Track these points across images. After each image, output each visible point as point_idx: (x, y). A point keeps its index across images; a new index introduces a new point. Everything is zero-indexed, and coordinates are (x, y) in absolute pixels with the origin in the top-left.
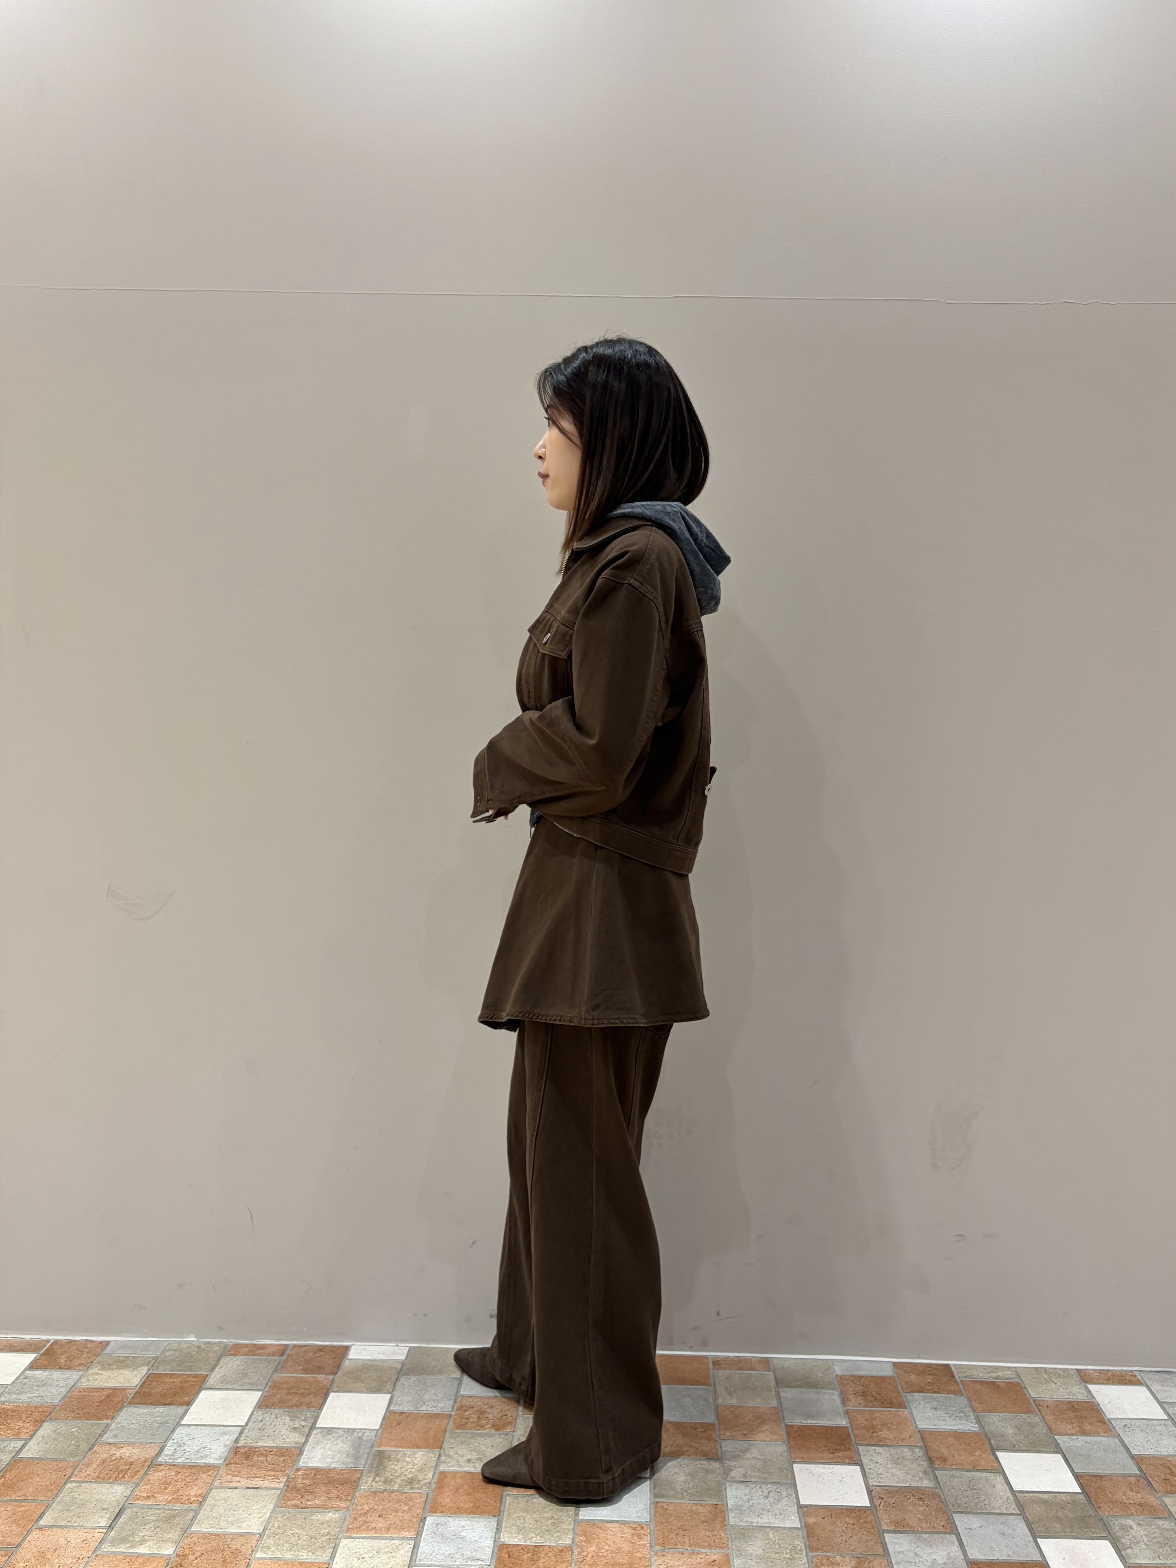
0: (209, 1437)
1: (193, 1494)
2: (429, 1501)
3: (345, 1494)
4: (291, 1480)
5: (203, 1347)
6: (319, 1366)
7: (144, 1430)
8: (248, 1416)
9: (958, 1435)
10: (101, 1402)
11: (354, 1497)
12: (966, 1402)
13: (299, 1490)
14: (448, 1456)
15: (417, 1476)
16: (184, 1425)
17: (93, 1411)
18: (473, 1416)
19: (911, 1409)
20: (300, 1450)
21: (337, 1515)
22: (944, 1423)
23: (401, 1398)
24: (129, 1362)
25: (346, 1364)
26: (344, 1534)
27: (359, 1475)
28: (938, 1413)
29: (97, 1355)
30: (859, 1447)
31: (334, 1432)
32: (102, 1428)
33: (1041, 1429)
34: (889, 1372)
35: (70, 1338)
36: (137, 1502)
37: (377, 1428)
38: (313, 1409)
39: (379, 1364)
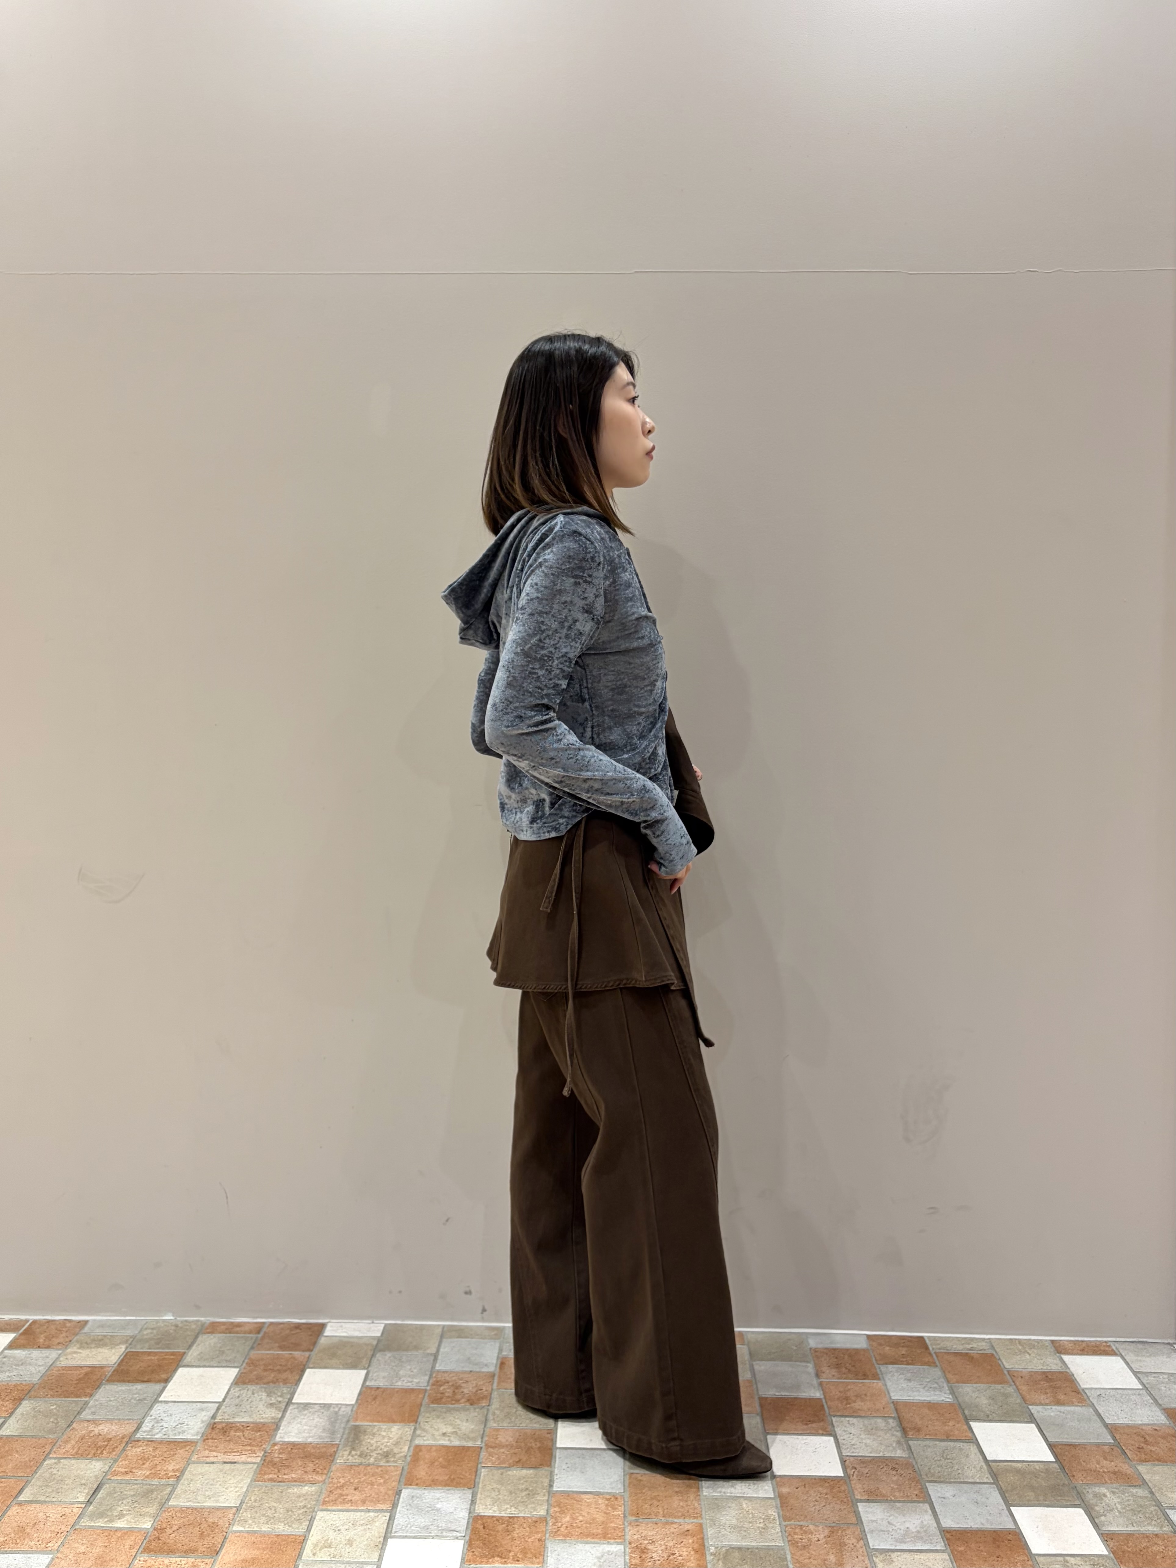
0: (187, 1413)
1: (170, 1468)
2: (405, 1473)
3: (321, 1467)
4: (267, 1454)
5: (180, 1325)
6: (295, 1344)
7: (122, 1407)
8: (225, 1393)
9: (932, 1406)
10: (80, 1380)
11: (330, 1472)
12: (940, 1373)
13: (275, 1464)
14: (424, 1430)
15: (392, 1450)
16: (161, 1401)
17: (72, 1389)
18: (447, 1390)
19: (884, 1380)
20: (277, 1425)
21: (313, 1488)
22: (917, 1394)
23: (377, 1374)
24: (107, 1341)
25: (322, 1341)
26: (321, 1507)
27: (335, 1449)
28: (911, 1384)
29: (76, 1334)
30: (833, 1418)
31: (310, 1407)
32: (80, 1405)
33: (1016, 1399)
34: (863, 1344)
35: (49, 1317)
36: (115, 1478)
37: (353, 1402)
38: (289, 1385)
39: (355, 1340)
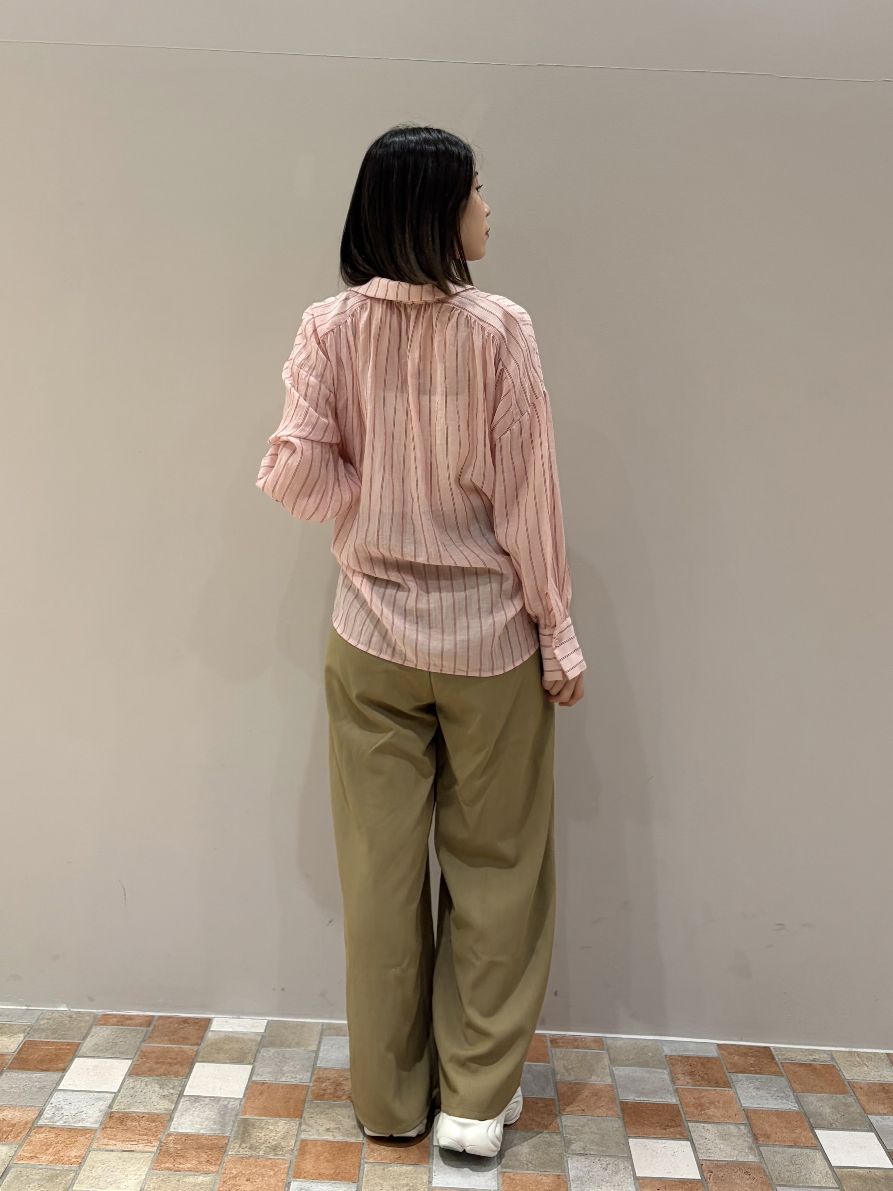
0: (86, 1102)
1: (73, 1154)
2: (293, 1166)
3: (214, 1159)
4: (163, 1144)
5: (74, 1016)
6: (184, 1038)
7: (24, 1094)
8: (120, 1084)
9: (780, 1114)
11: (222, 1163)
12: (786, 1082)
13: (171, 1154)
14: (308, 1125)
15: (280, 1143)
16: (60, 1090)
18: (329, 1087)
19: (736, 1088)
20: (170, 1116)
21: (208, 1178)
22: (767, 1102)
23: (263, 1069)
24: (7, 1029)
25: (209, 1035)
27: (227, 1141)
28: (761, 1092)
30: (689, 1124)
31: (201, 1100)
33: (855, 1109)
34: (713, 1053)
36: (21, 1162)
37: (241, 1097)
38: (180, 1078)
39: (241, 1036)
